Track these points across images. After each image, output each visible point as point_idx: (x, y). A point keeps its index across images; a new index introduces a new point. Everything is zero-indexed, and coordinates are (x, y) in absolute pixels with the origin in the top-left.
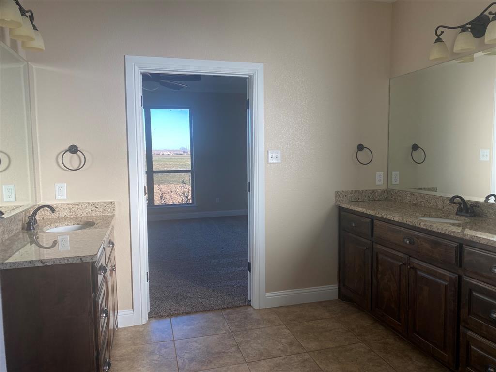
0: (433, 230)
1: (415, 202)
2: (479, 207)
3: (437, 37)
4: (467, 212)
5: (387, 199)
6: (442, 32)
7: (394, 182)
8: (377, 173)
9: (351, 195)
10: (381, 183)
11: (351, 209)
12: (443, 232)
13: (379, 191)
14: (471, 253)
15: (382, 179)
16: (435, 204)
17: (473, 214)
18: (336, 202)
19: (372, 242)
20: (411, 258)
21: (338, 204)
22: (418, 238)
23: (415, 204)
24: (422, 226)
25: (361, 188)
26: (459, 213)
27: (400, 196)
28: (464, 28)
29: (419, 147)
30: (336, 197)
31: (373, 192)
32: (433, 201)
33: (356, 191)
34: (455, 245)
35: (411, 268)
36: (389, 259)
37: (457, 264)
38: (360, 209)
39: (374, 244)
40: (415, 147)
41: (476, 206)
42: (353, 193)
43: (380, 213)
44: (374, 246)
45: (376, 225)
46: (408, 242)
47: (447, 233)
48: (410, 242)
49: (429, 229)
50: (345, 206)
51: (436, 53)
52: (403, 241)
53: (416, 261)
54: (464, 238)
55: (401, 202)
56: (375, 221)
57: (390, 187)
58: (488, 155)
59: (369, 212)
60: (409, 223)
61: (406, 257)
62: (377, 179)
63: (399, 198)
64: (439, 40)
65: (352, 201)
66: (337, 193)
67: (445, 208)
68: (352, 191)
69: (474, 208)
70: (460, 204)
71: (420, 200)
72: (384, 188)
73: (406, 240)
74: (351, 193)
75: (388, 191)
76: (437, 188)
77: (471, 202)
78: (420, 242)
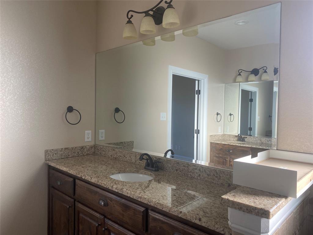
0: (123, 194)
1: (115, 156)
2: (161, 163)
3: (128, 20)
4: (153, 167)
5: (94, 154)
6: (132, 16)
7: (100, 139)
8: (86, 131)
9: (61, 153)
10: (90, 140)
11: (57, 168)
12: (131, 197)
13: (88, 147)
14: (155, 219)
15: (90, 136)
16: (130, 158)
17: (157, 169)
18: (46, 160)
19: (75, 200)
20: (106, 220)
21: (48, 162)
22: (111, 200)
23: (115, 158)
24: (114, 189)
25: (71, 146)
26: (146, 167)
27: (104, 151)
28: (147, 13)
29: (120, 110)
30: (45, 156)
31: (82, 148)
32: (128, 155)
33: (65, 149)
34: (142, 209)
35: (105, 229)
36: (89, 219)
37: (144, 229)
38: (64, 169)
39: (76, 203)
40: (117, 110)
41: (159, 162)
42: (63, 150)
43: (80, 173)
44: (76, 205)
45: (77, 185)
46: (103, 203)
47: (135, 198)
48: (104, 204)
49: (120, 192)
50: (53, 164)
51: (127, 32)
52: (99, 202)
53: (110, 223)
54: (149, 204)
55: (105, 156)
56: (77, 181)
57: (97, 143)
58: (165, 116)
59: (72, 172)
60: (103, 185)
61: (102, 217)
62: (86, 136)
63: (103, 153)
64: (129, 22)
65: (62, 158)
66: (46, 152)
67: (137, 162)
68: (62, 149)
69: (158, 163)
70: (147, 160)
71: (119, 155)
72: (92, 144)
73: (101, 202)
74: (61, 151)
75: (95, 147)
76: (133, 141)
77: (155, 157)
78: (113, 204)
